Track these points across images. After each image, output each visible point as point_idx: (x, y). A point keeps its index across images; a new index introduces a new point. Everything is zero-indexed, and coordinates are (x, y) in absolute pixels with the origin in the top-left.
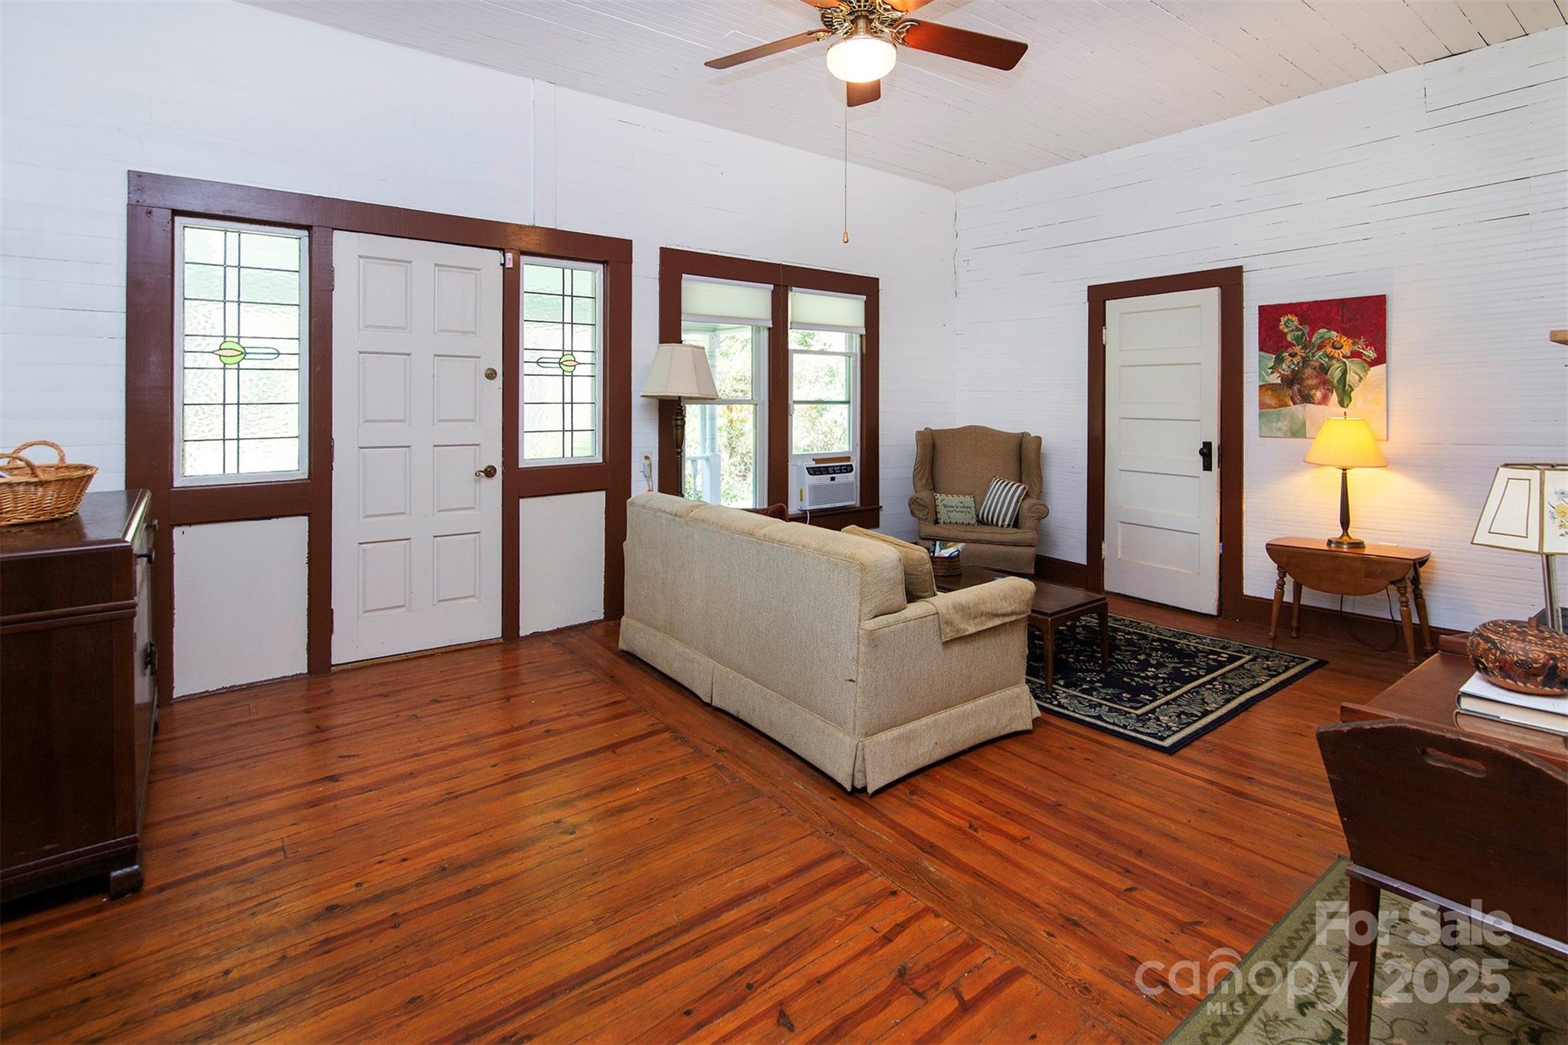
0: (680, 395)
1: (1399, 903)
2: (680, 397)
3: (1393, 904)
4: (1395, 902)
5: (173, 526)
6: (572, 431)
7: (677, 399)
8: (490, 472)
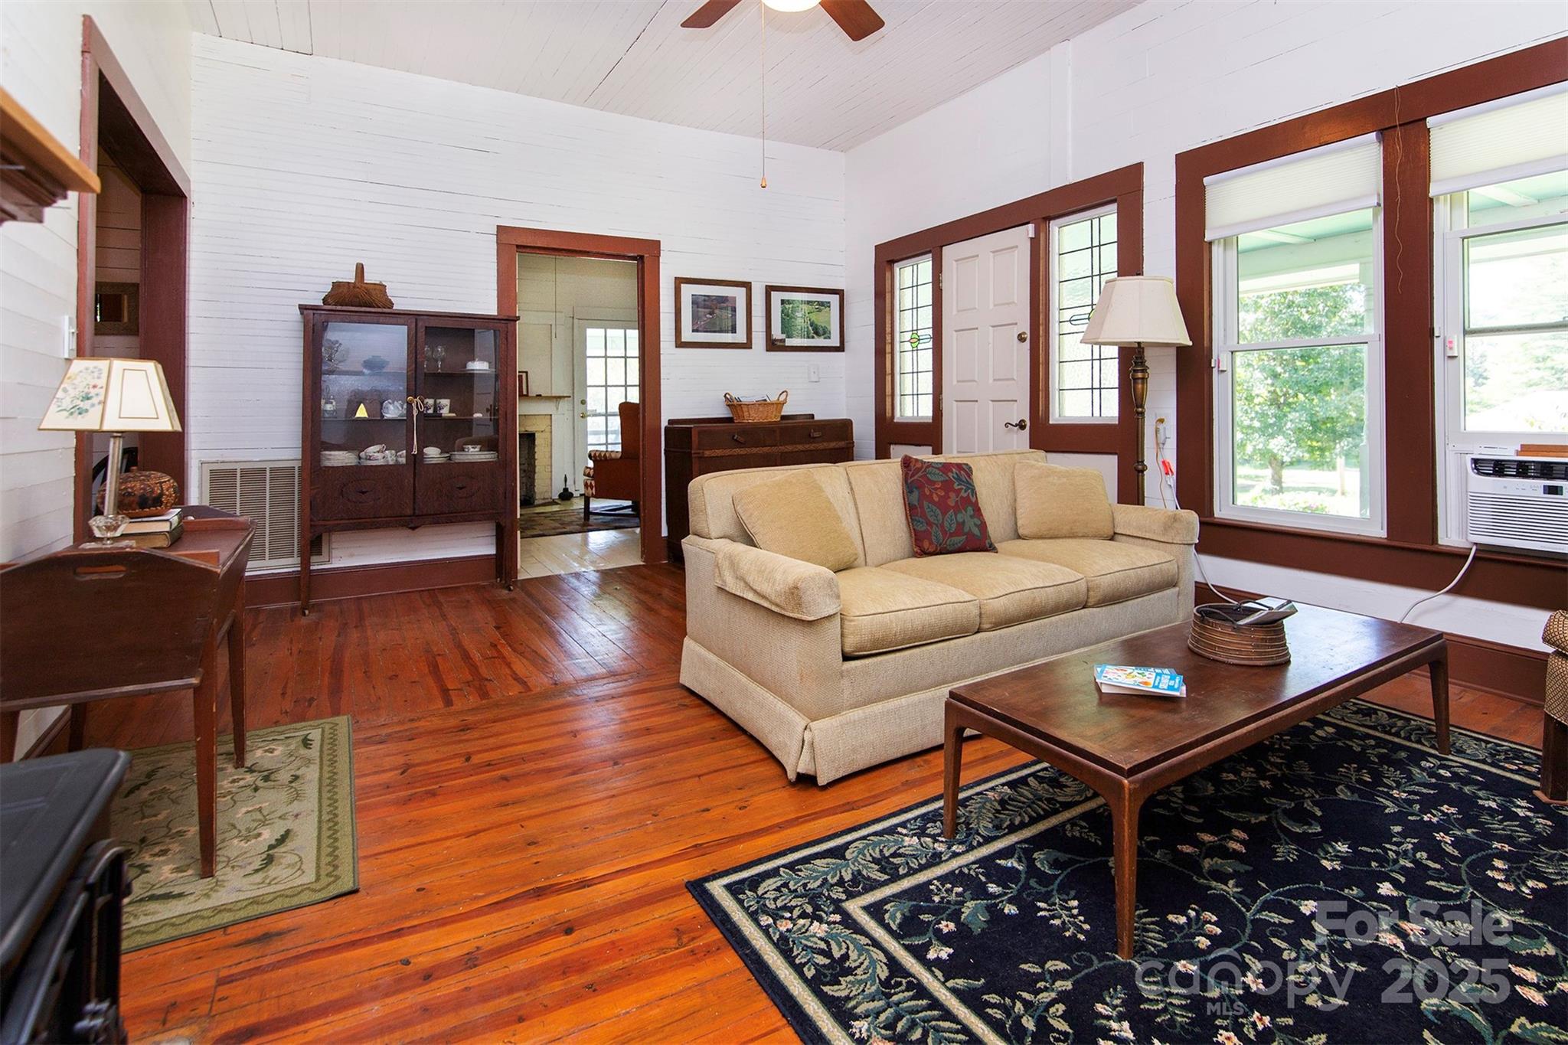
0: (1139, 340)
1: (269, 884)
2: (1139, 343)
3: (275, 879)
4: (275, 881)
5: (891, 444)
6: (1100, 389)
7: (1137, 345)
8: (1021, 426)
